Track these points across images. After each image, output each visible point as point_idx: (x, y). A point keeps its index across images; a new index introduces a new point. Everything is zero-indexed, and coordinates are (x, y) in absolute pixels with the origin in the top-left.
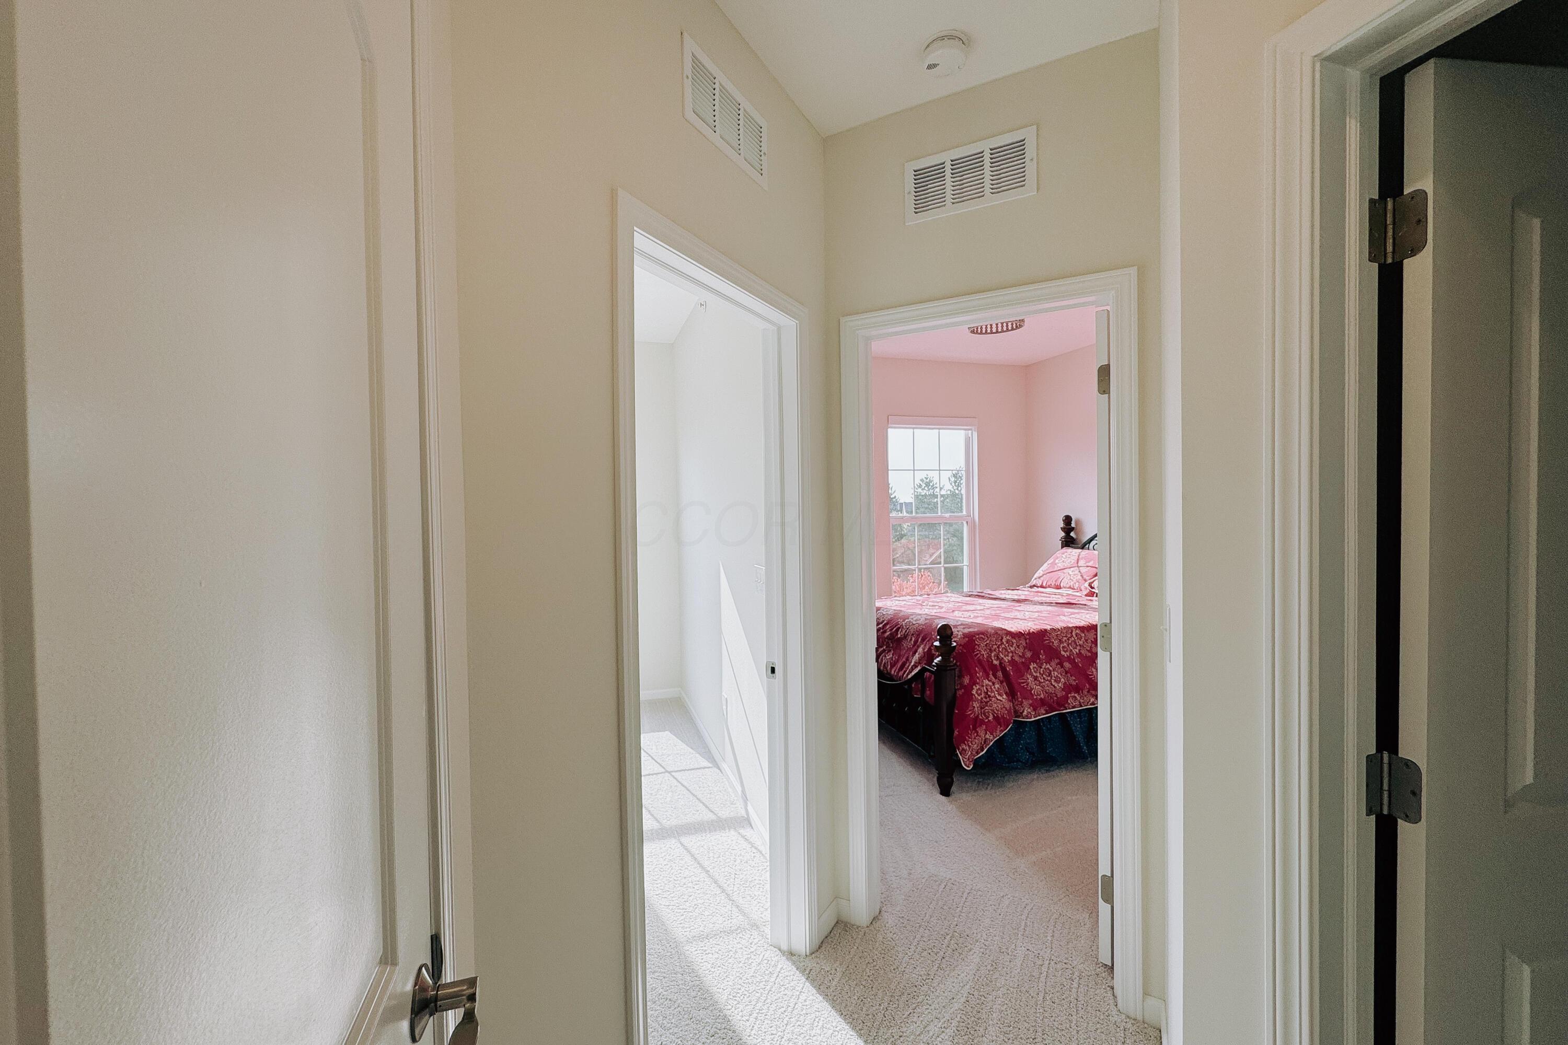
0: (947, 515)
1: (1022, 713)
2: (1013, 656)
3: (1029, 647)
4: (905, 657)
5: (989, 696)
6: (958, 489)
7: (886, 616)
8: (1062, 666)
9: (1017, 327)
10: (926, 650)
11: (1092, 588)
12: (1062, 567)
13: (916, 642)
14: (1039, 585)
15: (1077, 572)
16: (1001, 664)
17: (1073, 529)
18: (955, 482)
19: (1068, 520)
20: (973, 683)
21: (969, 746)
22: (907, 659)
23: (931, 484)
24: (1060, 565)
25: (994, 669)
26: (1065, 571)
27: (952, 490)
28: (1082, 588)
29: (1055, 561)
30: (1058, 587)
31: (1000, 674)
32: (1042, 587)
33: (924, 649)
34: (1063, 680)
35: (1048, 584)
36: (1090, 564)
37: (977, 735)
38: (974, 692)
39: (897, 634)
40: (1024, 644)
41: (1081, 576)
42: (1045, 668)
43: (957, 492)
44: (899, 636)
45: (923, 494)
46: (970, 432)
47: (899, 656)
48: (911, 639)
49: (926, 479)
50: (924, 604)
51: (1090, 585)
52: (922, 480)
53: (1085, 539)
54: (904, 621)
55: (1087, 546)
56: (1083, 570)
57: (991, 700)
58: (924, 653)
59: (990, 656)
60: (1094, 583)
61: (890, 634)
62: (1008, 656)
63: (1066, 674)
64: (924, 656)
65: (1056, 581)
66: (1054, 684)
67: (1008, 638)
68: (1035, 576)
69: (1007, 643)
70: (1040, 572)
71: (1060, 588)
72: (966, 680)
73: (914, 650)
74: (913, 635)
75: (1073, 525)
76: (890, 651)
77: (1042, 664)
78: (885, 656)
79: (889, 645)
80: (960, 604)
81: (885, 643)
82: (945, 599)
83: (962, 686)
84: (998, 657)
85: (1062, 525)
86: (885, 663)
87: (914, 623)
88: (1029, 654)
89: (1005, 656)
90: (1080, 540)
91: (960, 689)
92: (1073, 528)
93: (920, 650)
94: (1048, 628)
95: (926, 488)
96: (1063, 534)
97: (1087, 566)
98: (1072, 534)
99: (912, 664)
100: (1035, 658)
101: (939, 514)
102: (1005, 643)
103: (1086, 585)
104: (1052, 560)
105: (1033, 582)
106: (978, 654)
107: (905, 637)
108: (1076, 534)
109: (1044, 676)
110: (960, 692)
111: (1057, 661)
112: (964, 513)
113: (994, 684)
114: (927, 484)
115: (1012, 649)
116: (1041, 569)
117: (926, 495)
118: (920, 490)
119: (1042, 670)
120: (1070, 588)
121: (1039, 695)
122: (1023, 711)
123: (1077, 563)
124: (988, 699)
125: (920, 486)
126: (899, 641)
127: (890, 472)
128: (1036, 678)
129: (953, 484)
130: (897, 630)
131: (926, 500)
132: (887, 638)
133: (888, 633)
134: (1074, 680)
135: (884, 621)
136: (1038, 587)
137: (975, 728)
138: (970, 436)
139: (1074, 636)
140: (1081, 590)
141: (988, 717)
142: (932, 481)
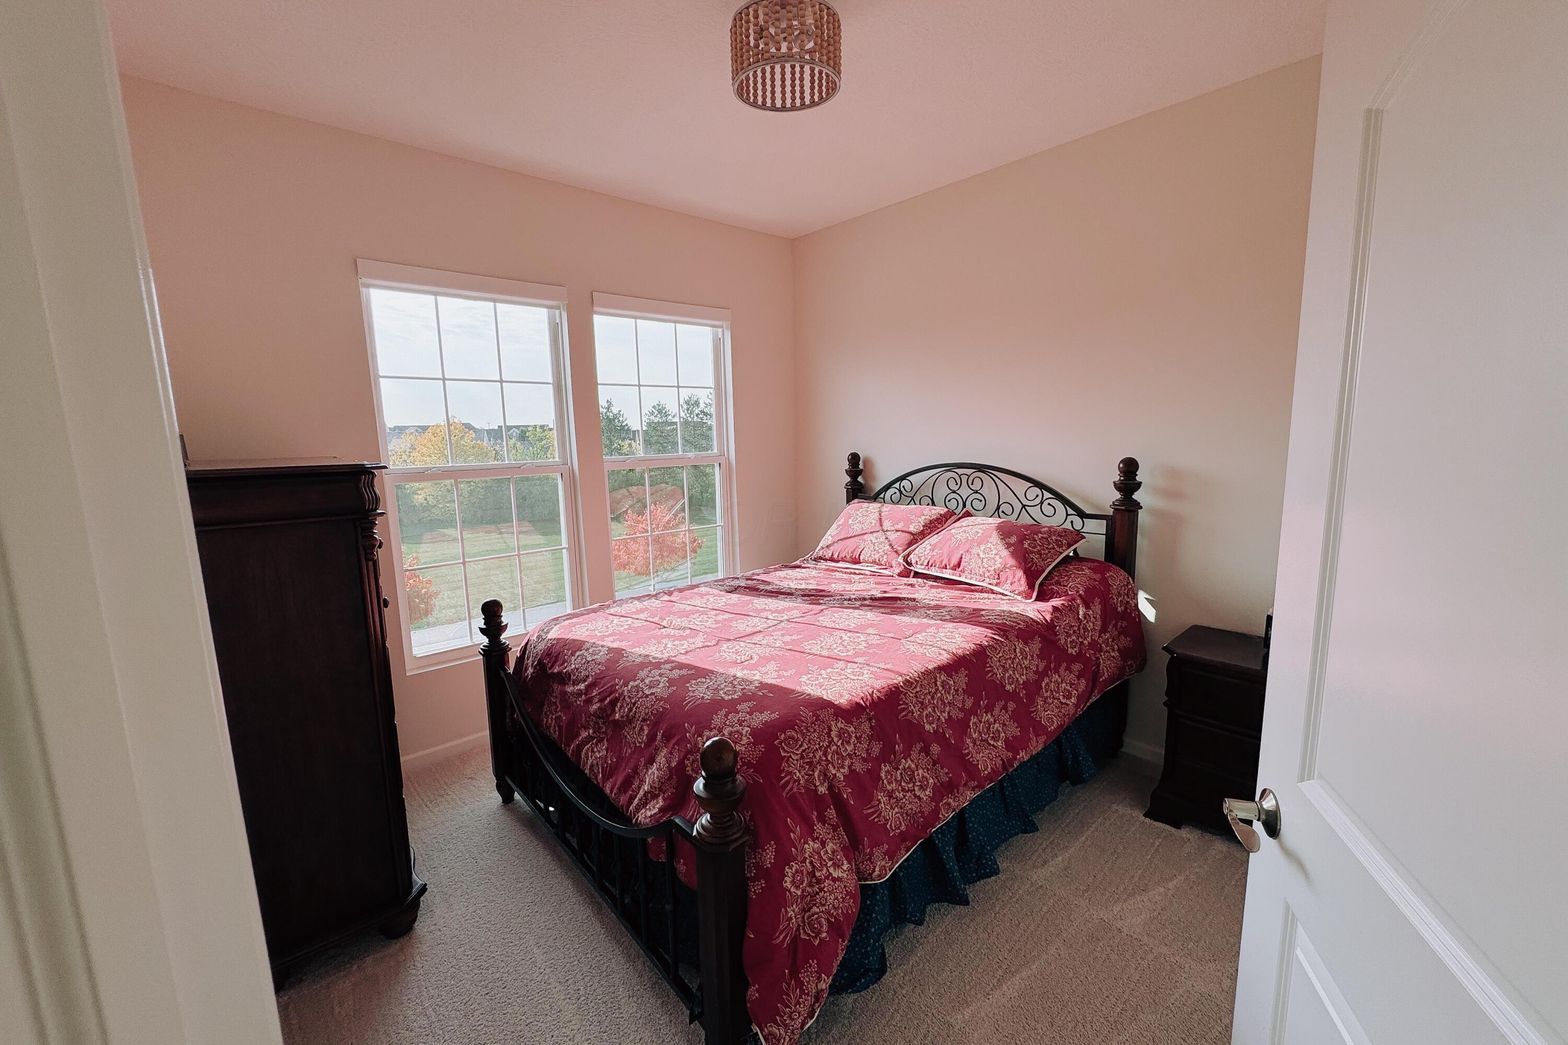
0: (691, 455)
1: (870, 874)
2: (852, 763)
3: (878, 734)
4: (631, 764)
5: (819, 881)
6: (690, 416)
7: (592, 665)
8: (928, 754)
9: (821, 98)
10: (674, 764)
11: (910, 564)
12: (859, 532)
13: (652, 738)
14: (827, 557)
15: (882, 539)
16: (830, 788)
17: (860, 472)
18: (688, 410)
19: (854, 459)
20: (784, 859)
21: (786, 1026)
22: (635, 771)
23: (664, 411)
24: (857, 528)
25: (819, 803)
26: (865, 537)
27: (685, 417)
28: (894, 563)
29: (846, 521)
30: (856, 561)
31: (832, 813)
32: (832, 559)
33: (669, 761)
34: (931, 781)
35: (842, 555)
36: (900, 526)
37: (802, 992)
38: (788, 884)
39: (614, 712)
40: (868, 731)
41: (890, 545)
42: (904, 769)
43: (690, 419)
44: (617, 716)
45: (656, 421)
46: (720, 330)
47: (620, 758)
48: (642, 729)
49: (659, 405)
50: (664, 623)
51: (905, 560)
52: (654, 407)
53: (878, 486)
54: (626, 685)
55: (882, 496)
56: (893, 536)
57: (821, 890)
58: (669, 768)
59: (810, 780)
60: (912, 556)
61: (599, 708)
62: (843, 767)
63: (934, 765)
64: (670, 779)
65: (852, 552)
66: (918, 793)
67: (839, 725)
68: (821, 545)
69: (840, 737)
70: (827, 539)
71: (859, 563)
72: (769, 856)
73: (647, 753)
74: (644, 720)
75: (861, 467)
76: (600, 741)
77: (899, 762)
78: (593, 751)
79: (600, 728)
80: (727, 616)
81: (591, 723)
82: (698, 602)
83: (763, 873)
84: (825, 775)
85: (846, 466)
86: (592, 766)
87: (647, 692)
88: (876, 749)
89: (838, 770)
90: (871, 489)
91: (756, 879)
92: (862, 470)
93: (661, 759)
94: (899, 680)
95: (659, 415)
96: (848, 479)
97: (897, 531)
98: (860, 479)
99: (646, 787)
100: (887, 755)
101: (680, 453)
102: (835, 739)
103: (901, 560)
104: (843, 520)
105: (818, 552)
106: (787, 783)
107: (630, 720)
108: (864, 478)
109: (903, 784)
110: (756, 888)
111: (919, 746)
112: (716, 451)
113: (823, 844)
114: (660, 412)
115: (849, 748)
116: (829, 533)
117: (658, 422)
118: (652, 417)
119: (899, 772)
120: (874, 562)
121: (898, 828)
122: (874, 871)
123: (881, 525)
124: (816, 889)
125: (652, 413)
126: (618, 726)
127: (599, 386)
128: (890, 795)
129: (686, 411)
130: (614, 703)
131: (659, 428)
132: (595, 714)
133: (595, 707)
134: (946, 773)
135: (587, 677)
136: (826, 560)
137: (795, 973)
138: (720, 336)
139: (940, 688)
140: (892, 567)
141: (820, 932)
142: (665, 408)
